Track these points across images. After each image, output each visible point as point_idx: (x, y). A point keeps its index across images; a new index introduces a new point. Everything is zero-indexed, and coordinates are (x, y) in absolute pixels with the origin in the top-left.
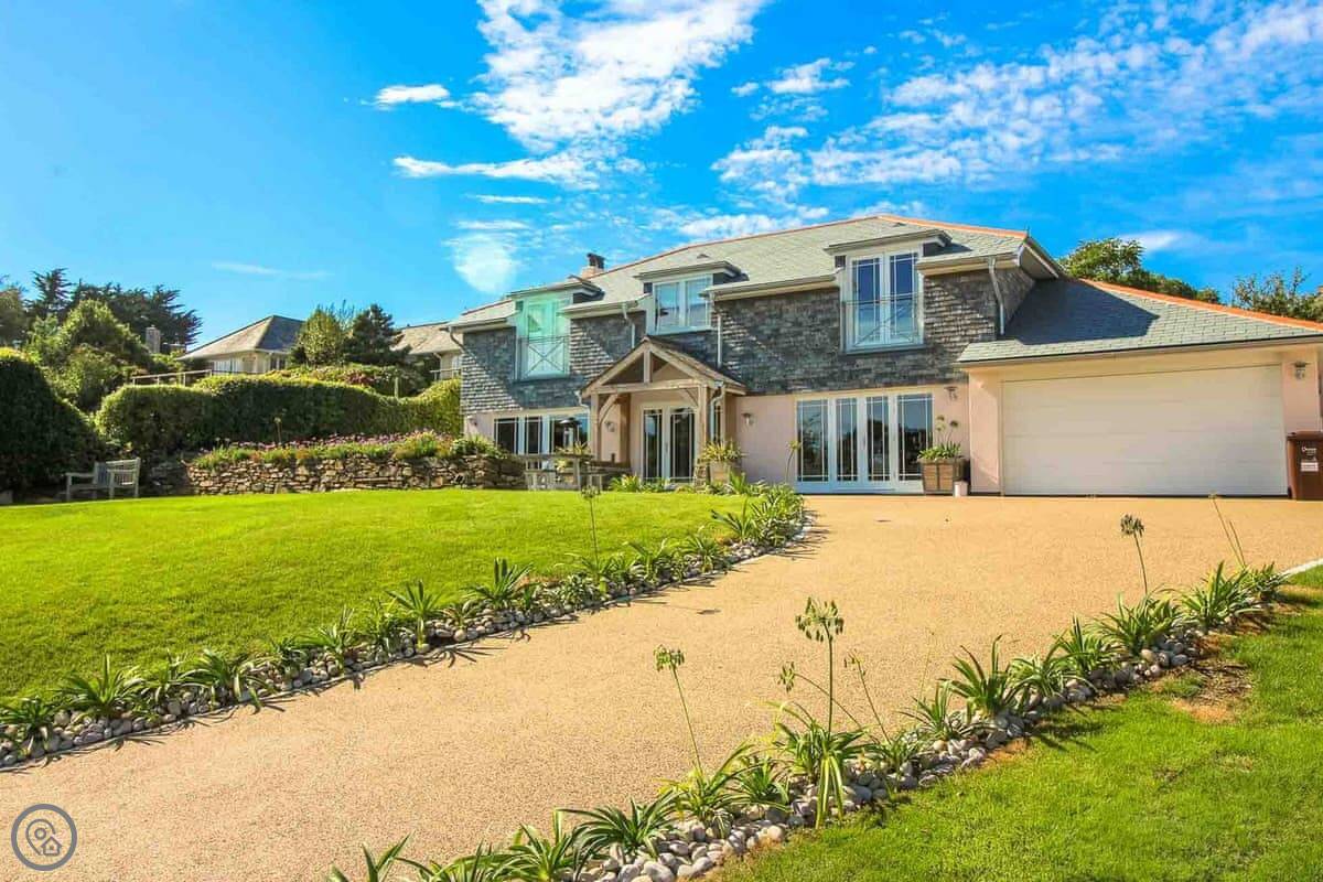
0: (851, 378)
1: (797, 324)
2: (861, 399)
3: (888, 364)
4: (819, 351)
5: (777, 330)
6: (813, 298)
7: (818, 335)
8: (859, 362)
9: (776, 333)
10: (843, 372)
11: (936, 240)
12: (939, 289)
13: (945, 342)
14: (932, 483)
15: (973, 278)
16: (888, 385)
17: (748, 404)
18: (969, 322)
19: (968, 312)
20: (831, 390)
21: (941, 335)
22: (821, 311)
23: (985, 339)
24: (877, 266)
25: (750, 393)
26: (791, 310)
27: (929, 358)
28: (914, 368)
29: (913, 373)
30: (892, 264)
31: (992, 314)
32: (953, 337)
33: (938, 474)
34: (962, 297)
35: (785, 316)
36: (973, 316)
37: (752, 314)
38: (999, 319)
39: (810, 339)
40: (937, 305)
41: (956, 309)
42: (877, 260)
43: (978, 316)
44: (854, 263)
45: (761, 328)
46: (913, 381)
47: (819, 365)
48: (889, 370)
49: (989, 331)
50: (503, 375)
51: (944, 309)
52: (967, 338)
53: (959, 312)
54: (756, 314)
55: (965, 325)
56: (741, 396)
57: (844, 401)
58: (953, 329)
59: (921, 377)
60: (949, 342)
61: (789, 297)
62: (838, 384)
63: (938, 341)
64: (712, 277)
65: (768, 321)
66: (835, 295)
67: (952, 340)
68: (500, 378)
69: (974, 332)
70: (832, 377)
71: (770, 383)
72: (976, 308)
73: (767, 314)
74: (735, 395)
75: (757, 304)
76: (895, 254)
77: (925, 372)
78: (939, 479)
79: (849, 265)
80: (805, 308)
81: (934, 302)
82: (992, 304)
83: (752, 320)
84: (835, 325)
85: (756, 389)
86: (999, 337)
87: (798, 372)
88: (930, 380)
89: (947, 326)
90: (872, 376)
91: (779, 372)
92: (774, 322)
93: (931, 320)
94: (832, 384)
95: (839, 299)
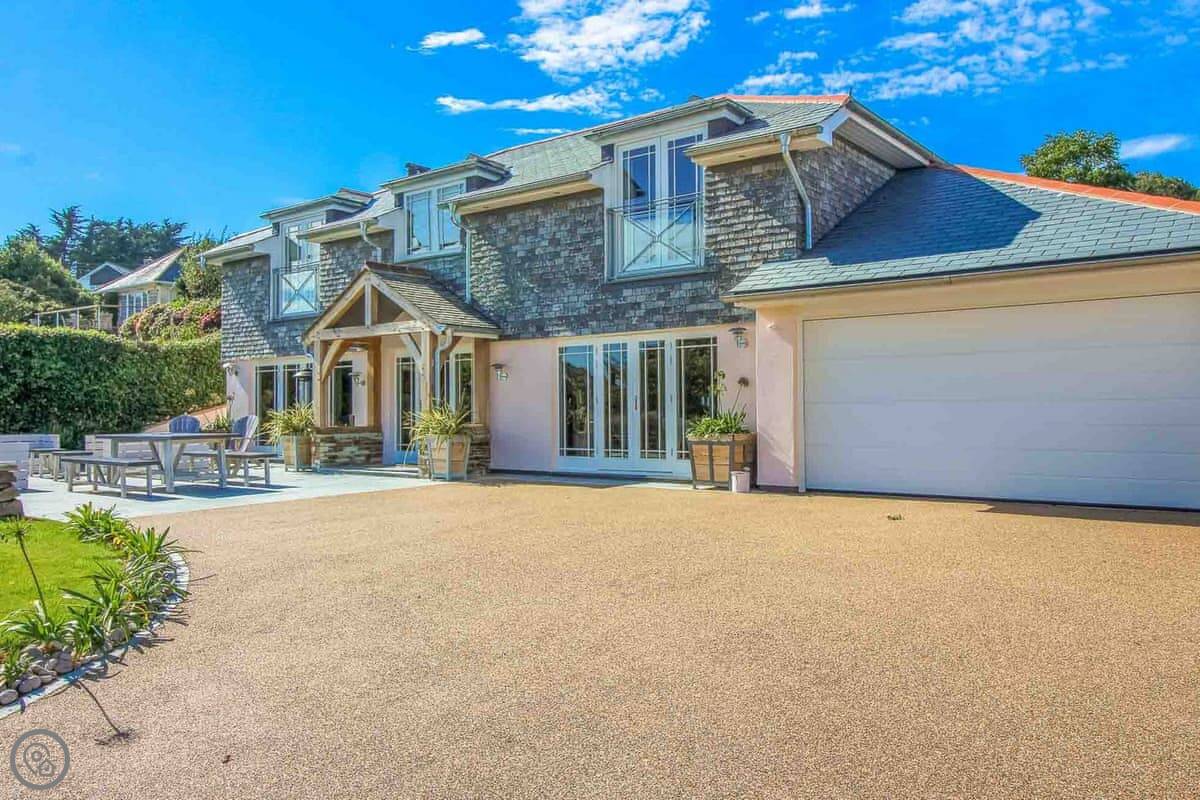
0: (615, 316)
1: (554, 241)
2: (633, 342)
3: (661, 297)
4: (579, 279)
5: (532, 251)
6: (573, 205)
7: (579, 257)
8: (627, 293)
9: (531, 256)
10: (608, 307)
11: (724, 113)
12: (724, 185)
13: (733, 264)
14: (703, 471)
15: (768, 167)
16: (660, 325)
17: (502, 351)
18: (762, 232)
19: (763, 216)
20: (593, 333)
21: (727, 253)
22: (581, 224)
23: (784, 256)
24: (653, 156)
25: (503, 337)
26: (548, 222)
27: (710, 286)
28: (694, 300)
29: (691, 308)
30: (671, 152)
31: (793, 219)
32: (744, 254)
33: (711, 460)
34: (754, 196)
35: (541, 231)
36: (768, 224)
37: (503, 231)
38: (804, 225)
39: (569, 262)
40: (721, 208)
41: (746, 214)
42: (653, 148)
43: (775, 223)
44: (625, 154)
45: (514, 248)
46: (690, 320)
47: (579, 299)
48: (662, 303)
49: (790, 245)
50: (258, 314)
51: (730, 214)
52: (759, 257)
53: (750, 218)
54: (510, 230)
55: (758, 237)
56: (494, 340)
57: (613, 346)
58: (743, 243)
59: (701, 313)
60: (738, 263)
61: (546, 204)
62: (603, 324)
63: (723, 261)
64: (464, 182)
65: (522, 239)
66: (597, 201)
67: (740, 259)
68: (256, 317)
69: (768, 247)
70: (593, 315)
71: (525, 324)
72: (771, 211)
73: (520, 229)
74: (486, 340)
75: (511, 216)
76: (674, 138)
77: (705, 306)
78: (711, 465)
79: (619, 159)
80: (564, 220)
81: (717, 206)
82: (793, 204)
83: (505, 237)
84: (598, 242)
85: (509, 332)
86: (804, 253)
87: (555, 308)
88: (712, 317)
89: (734, 240)
90: (641, 312)
91: (534, 309)
92: (528, 239)
93: (714, 231)
94: (594, 323)
95: (602, 205)
